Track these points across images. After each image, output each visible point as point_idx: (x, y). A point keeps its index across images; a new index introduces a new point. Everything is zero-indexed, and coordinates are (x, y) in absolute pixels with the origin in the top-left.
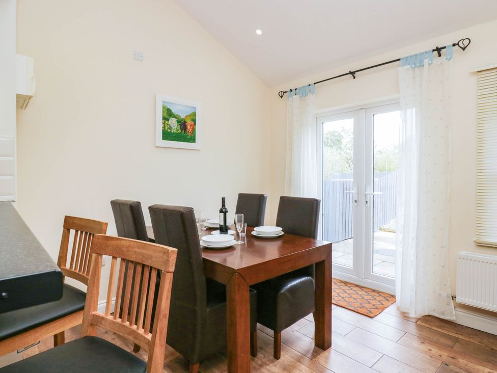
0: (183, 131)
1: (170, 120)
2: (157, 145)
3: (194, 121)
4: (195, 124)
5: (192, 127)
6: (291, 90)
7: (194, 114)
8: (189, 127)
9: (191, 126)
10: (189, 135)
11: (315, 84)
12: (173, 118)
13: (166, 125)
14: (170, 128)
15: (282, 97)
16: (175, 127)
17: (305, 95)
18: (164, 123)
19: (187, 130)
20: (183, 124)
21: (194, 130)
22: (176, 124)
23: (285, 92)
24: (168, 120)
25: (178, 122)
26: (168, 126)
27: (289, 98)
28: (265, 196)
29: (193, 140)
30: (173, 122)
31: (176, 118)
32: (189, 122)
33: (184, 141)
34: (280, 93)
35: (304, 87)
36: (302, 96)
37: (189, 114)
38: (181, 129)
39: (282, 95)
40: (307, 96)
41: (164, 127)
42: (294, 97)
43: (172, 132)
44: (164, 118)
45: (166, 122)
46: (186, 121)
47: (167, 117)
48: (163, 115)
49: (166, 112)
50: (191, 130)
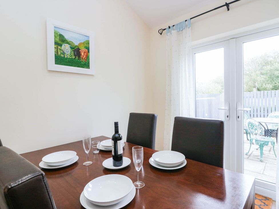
0: (77, 57)
1: (63, 45)
2: (49, 69)
3: (88, 49)
4: (89, 52)
5: (86, 54)
6: (169, 27)
7: (88, 43)
8: (83, 54)
9: (85, 52)
10: (83, 61)
11: (191, 19)
12: (66, 44)
13: (59, 50)
14: (64, 53)
15: (161, 34)
16: (69, 53)
17: (181, 29)
18: (57, 48)
19: (81, 57)
20: (77, 51)
21: (87, 57)
22: (69, 50)
23: (164, 30)
24: (61, 45)
25: (71, 48)
26: (62, 52)
27: (168, 34)
28: (155, 115)
29: (87, 65)
30: (66, 48)
31: (69, 44)
32: (83, 49)
33: (78, 67)
34: (160, 31)
35: (181, 23)
36: (179, 31)
37: (83, 42)
38: (75, 55)
39: (161, 32)
40: (183, 31)
41: (57, 52)
42: (173, 31)
43: (66, 57)
44: (56, 43)
45: (59, 47)
46: (80, 48)
47: (60, 42)
48: (55, 40)
49: (58, 37)
50: (85, 56)
